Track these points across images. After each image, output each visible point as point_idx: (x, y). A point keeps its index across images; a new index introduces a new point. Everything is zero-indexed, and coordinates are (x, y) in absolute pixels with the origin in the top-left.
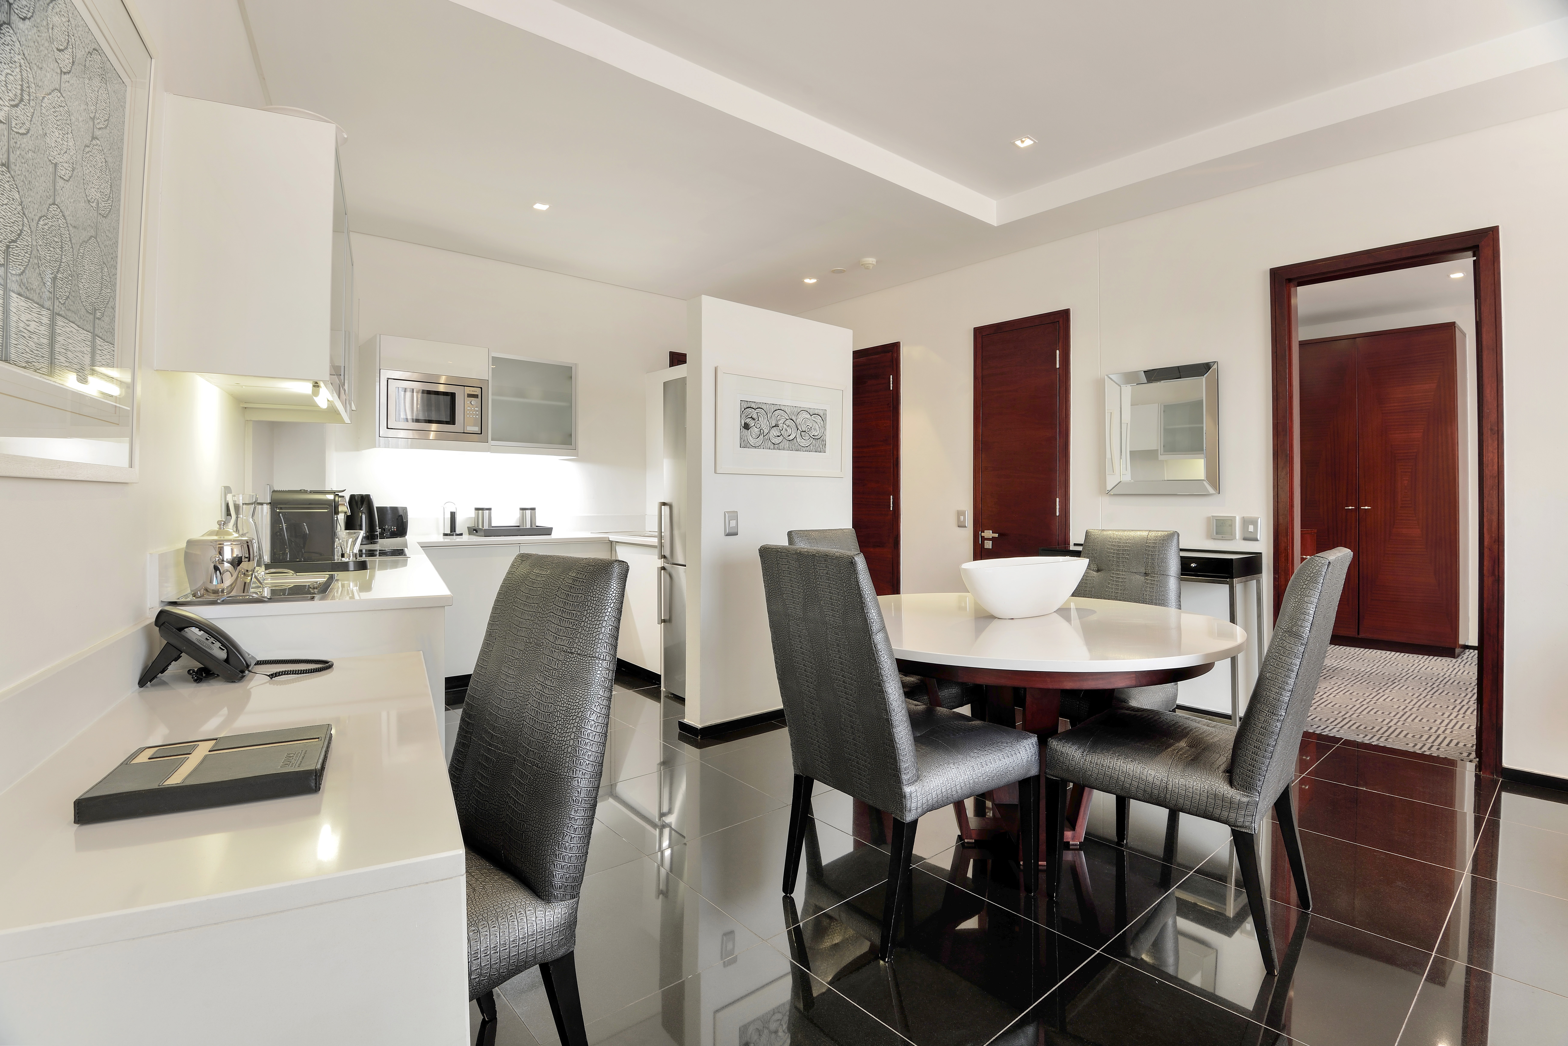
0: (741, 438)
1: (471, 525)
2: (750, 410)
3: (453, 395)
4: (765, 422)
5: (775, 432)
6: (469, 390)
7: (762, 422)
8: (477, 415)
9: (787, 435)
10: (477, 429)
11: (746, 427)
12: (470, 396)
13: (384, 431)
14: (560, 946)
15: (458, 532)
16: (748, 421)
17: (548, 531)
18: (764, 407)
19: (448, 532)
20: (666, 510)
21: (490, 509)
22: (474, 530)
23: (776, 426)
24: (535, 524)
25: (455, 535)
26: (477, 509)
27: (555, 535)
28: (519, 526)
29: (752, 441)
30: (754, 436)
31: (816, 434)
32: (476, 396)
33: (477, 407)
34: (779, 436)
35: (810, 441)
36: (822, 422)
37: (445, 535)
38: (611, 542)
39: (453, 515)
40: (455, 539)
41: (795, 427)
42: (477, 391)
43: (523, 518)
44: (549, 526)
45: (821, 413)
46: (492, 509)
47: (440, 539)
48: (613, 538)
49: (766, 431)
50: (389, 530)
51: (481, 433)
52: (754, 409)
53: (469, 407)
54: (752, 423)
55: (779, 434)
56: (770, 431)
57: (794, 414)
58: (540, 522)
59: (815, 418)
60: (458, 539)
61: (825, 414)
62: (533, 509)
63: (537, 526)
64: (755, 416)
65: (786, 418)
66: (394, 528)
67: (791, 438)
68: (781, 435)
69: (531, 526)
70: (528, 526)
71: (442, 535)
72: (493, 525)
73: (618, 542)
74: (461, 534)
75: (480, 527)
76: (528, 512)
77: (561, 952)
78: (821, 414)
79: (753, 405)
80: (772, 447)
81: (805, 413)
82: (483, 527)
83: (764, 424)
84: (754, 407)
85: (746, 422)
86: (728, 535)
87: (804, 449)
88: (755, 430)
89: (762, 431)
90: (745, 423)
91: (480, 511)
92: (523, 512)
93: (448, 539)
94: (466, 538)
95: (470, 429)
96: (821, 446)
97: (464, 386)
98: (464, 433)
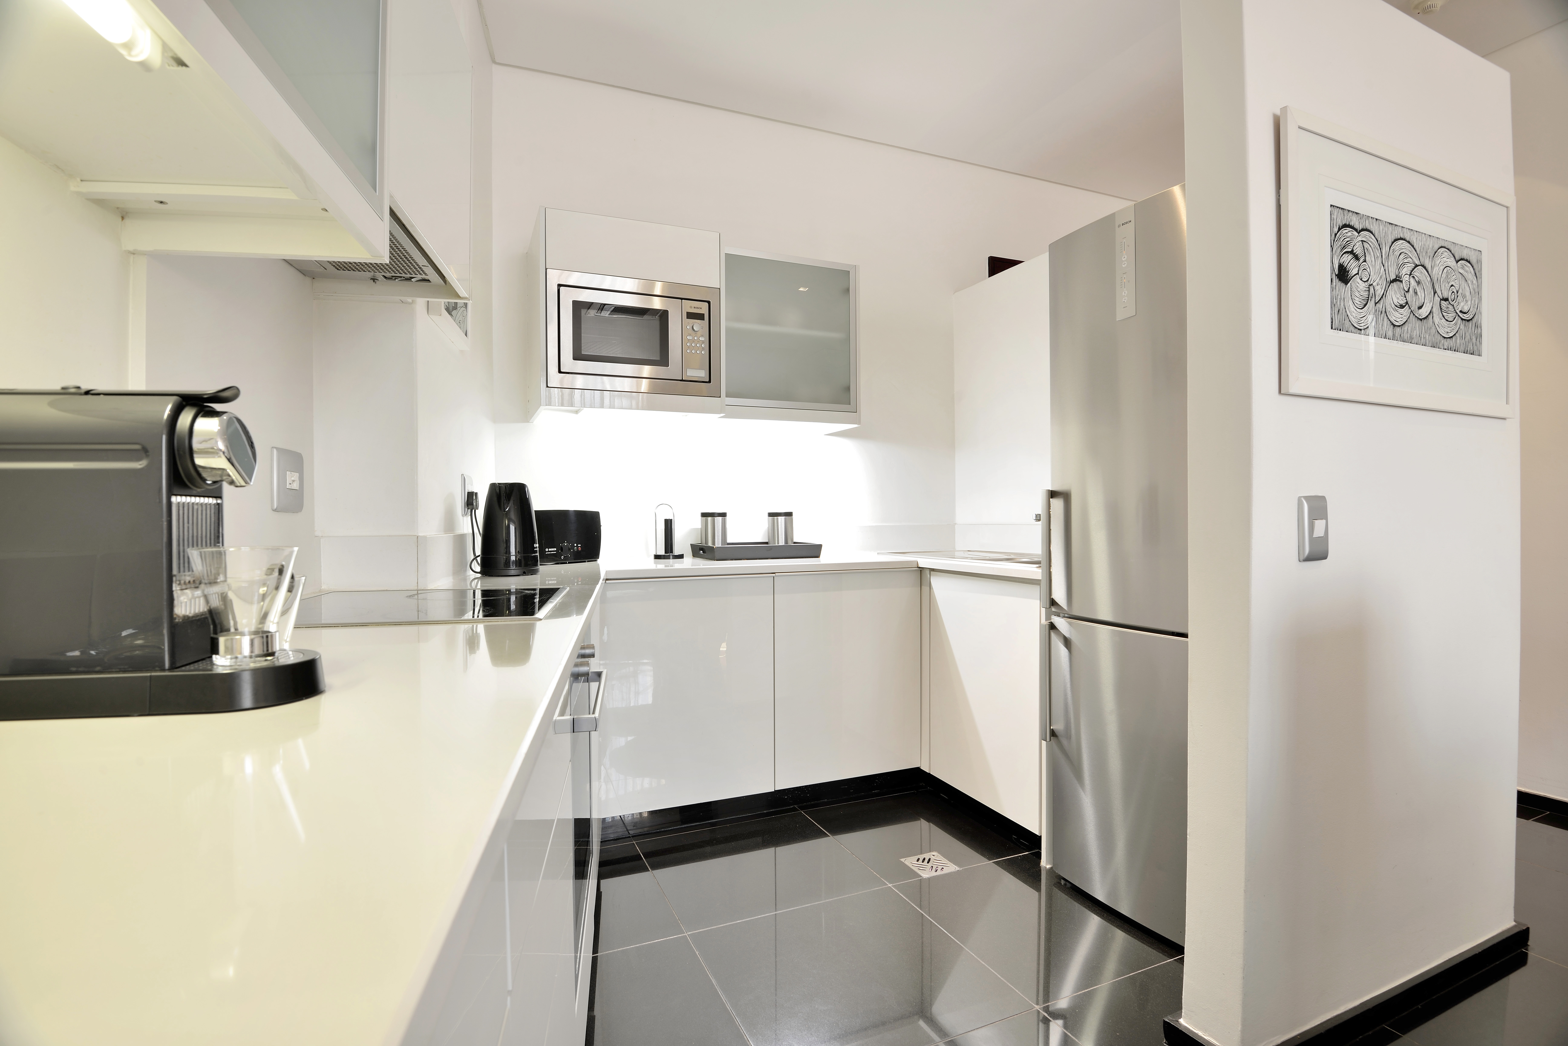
0: (1333, 305)
1: (696, 541)
2: (1348, 232)
3: (663, 316)
4: (1378, 267)
5: (1395, 296)
6: (690, 307)
7: (1372, 265)
8: (703, 349)
9: (1418, 305)
10: (702, 374)
11: (1343, 275)
12: (691, 316)
13: (555, 378)
15: (677, 552)
16: (1346, 260)
17: (814, 551)
18: (1374, 228)
19: (662, 552)
20: (1057, 504)
21: (723, 515)
22: (701, 551)
23: (1397, 280)
24: (792, 539)
25: (671, 557)
26: (704, 515)
27: (826, 558)
28: (767, 543)
29: (1354, 315)
30: (1357, 301)
31: (1466, 309)
32: (700, 317)
33: (702, 336)
34: (1402, 307)
35: (1456, 324)
36: (1475, 282)
37: (657, 557)
38: (921, 570)
39: (668, 524)
40: (671, 563)
41: (1430, 286)
42: (703, 309)
43: (773, 529)
44: (817, 542)
45: (1472, 258)
46: (728, 515)
47: (651, 565)
48: (924, 562)
49: (1379, 292)
50: (569, 549)
51: (710, 382)
52: (1356, 230)
53: (690, 335)
54: (1353, 267)
55: (1403, 302)
56: (1386, 291)
57: (1428, 254)
58: (802, 535)
59: (1463, 268)
60: (677, 565)
61: (1479, 261)
62: (789, 514)
63: (795, 543)
64: (1358, 250)
65: (1414, 263)
66: (577, 546)
67: (1424, 312)
68: (1407, 303)
69: (786, 542)
70: (782, 542)
71: (653, 557)
72: (728, 541)
73: (933, 570)
74: (681, 556)
75: (710, 544)
76: (781, 519)
78: (1474, 261)
79: (1355, 222)
80: (1390, 334)
81: (1447, 254)
82: (714, 543)
83: (1375, 272)
84: (1357, 226)
85: (1342, 261)
86: (1308, 558)
87: (1447, 343)
88: (1358, 285)
89: (1372, 288)
90: (1341, 267)
91: (709, 519)
92: (774, 519)
93: (662, 565)
94: (689, 563)
95: (692, 373)
96: (1475, 340)
97: (682, 299)
98: (682, 380)
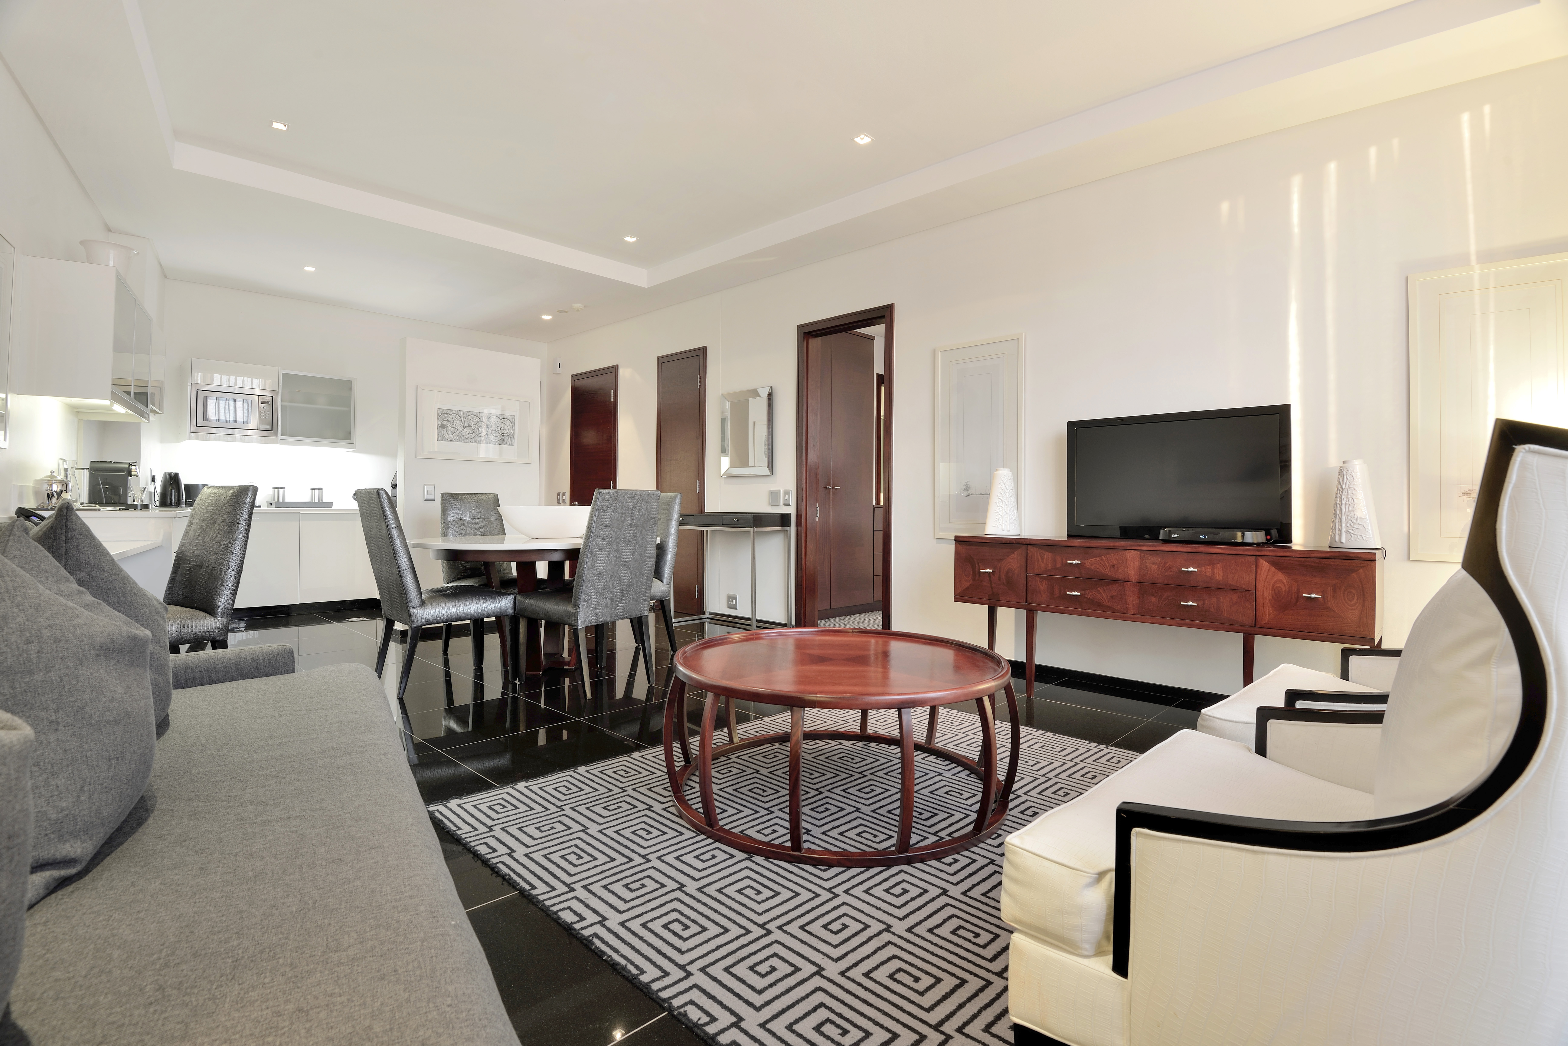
0: (439, 435)
2: (446, 415)
4: (459, 423)
5: (467, 430)
7: (457, 423)
9: (479, 432)
11: (443, 426)
14: (221, 635)
16: (444, 422)
17: (329, 505)
18: (458, 413)
21: (283, 488)
23: (470, 426)
24: (321, 500)
26: (275, 489)
28: (307, 501)
29: (447, 436)
30: (449, 433)
31: (505, 432)
34: (471, 433)
35: (500, 437)
36: (511, 424)
41: (486, 427)
43: (313, 496)
44: (332, 501)
45: (510, 418)
46: (287, 488)
49: (460, 430)
52: (450, 414)
54: (448, 424)
56: (463, 429)
57: (486, 418)
58: (325, 498)
59: (504, 421)
62: (322, 489)
63: (323, 501)
64: (450, 419)
65: (478, 421)
67: (483, 435)
68: (473, 432)
69: (318, 501)
70: (315, 501)
72: (285, 500)
74: (258, 508)
75: (275, 502)
76: (317, 491)
77: (222, 638)
79: (449, 412)
80: (465, 441)
81: (495, 417)
82: (278, 501)
83: (458, 425)
86: (426, 500)
88: (450, 429)
89: (456, 429)
90: (442, 424)
91: (278, 489)
92: (313, 491)
96: (510, 441)
